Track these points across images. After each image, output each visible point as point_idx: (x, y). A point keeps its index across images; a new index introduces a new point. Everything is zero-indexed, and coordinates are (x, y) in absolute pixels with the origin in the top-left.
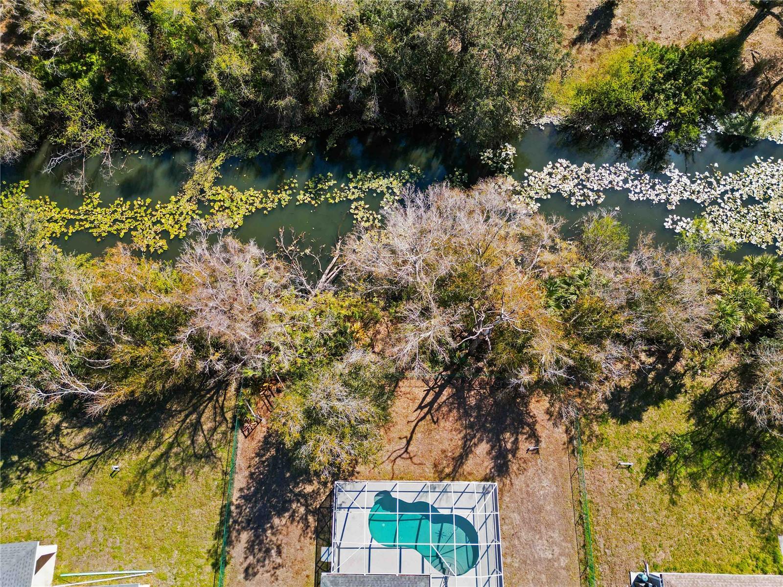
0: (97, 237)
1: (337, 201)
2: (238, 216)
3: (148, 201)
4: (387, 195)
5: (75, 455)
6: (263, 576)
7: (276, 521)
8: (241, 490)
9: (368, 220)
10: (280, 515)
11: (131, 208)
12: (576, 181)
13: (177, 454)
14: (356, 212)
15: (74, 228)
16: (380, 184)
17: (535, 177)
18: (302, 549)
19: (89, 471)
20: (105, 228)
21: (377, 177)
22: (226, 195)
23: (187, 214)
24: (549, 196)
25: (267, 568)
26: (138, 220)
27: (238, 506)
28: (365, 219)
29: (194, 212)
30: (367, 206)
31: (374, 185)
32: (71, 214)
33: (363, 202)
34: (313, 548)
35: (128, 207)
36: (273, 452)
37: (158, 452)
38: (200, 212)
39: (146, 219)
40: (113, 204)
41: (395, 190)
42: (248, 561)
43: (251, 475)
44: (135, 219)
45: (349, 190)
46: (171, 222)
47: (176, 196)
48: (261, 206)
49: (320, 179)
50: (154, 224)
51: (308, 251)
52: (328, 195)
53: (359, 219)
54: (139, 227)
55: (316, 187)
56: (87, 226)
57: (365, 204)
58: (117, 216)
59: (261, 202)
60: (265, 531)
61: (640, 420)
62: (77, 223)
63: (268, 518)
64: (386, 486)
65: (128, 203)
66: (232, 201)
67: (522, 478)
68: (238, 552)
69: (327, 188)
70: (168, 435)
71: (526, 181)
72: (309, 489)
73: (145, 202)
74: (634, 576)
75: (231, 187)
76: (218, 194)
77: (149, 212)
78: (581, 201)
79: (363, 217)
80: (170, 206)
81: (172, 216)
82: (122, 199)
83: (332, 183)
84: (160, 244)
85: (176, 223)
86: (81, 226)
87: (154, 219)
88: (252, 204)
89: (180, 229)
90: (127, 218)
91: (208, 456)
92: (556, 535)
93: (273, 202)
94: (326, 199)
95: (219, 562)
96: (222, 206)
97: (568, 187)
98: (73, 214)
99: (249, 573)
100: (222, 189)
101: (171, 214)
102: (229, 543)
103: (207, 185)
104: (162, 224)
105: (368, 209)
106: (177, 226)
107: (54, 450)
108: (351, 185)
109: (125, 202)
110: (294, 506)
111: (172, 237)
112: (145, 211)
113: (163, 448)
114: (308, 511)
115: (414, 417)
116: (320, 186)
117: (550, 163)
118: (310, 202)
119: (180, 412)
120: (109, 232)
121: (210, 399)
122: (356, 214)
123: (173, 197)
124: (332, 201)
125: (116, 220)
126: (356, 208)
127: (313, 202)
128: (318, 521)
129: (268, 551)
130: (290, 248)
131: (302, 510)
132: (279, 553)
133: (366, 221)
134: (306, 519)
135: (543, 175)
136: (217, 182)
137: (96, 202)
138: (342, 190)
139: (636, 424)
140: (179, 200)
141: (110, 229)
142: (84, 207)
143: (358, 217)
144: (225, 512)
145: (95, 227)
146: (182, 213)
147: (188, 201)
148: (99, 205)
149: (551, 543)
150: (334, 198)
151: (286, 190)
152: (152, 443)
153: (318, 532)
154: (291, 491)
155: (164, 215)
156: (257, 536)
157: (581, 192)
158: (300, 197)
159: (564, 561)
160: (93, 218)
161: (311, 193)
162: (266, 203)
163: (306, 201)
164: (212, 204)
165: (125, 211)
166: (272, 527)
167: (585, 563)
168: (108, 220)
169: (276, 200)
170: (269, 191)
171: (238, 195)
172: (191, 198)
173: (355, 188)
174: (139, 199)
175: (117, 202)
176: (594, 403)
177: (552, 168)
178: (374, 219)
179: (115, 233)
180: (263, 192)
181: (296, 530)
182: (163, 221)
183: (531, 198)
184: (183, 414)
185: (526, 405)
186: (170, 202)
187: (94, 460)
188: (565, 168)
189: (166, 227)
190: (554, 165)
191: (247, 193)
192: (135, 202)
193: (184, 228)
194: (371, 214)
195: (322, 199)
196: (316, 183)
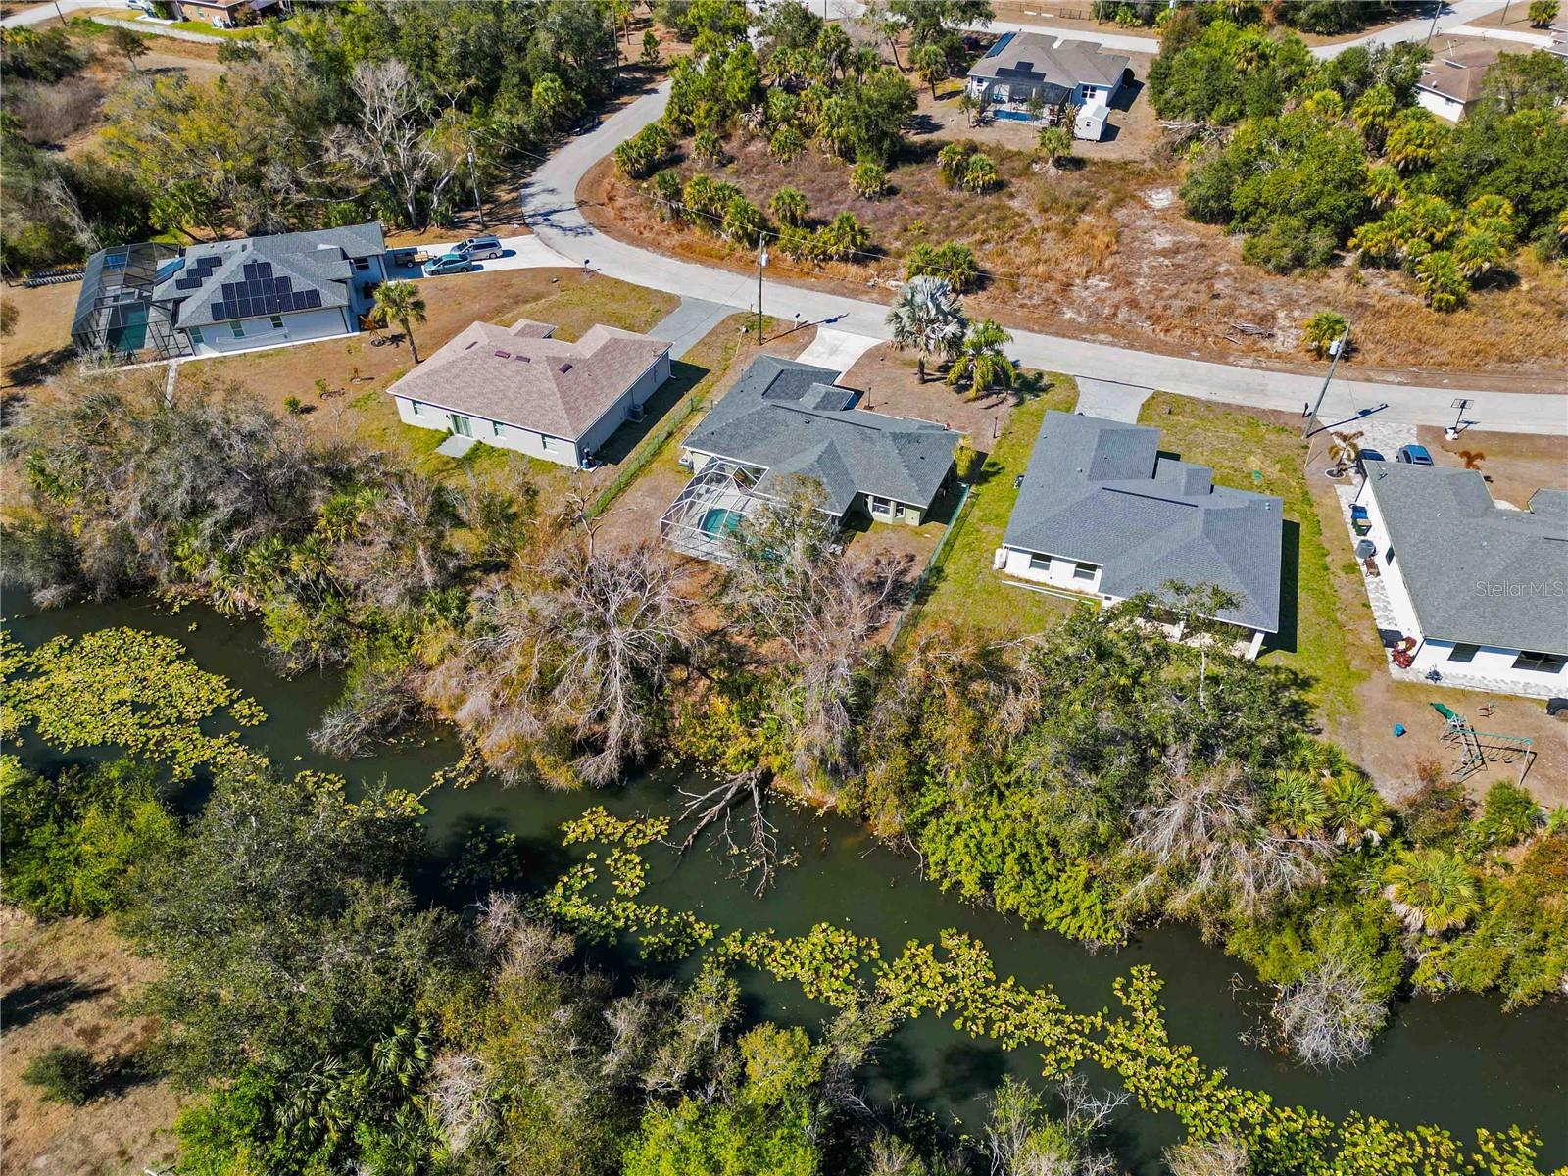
0: (1054, 991)
1: (657, 907)
2: (816, 940)
3: (958, 1024)
4: (578, 886)
6: (898, 552)
9: (628, 862)
11: (989, 1023)
14: (636, 881)
15: (1092, 1024)
16: (576, 909)
20: (1039, 1004)
21: (574, 921)
22: (824, 986)
23: (897, 976)
25: (893, 556)
26: (981, 995)
27: (909, 600)
28: (631, 866)
29: (885, 975)
30: (616, 883)
31: (587, 911)
32: (1097, 1052)
33: (619, 891)
35: (996, 1027)
38: (874, 970)
39: (967, 993)
40: (1020, 1044)
41: (561, 891)
42: (909, 564)
44: (985, 1000)
45: (628, 918)
46: (926, 974)
47: (909, 1015)
48: (776, 943)
49: (663, 952)
50: (954, 979)
51: (735, 850)
52: (664, 921)
53: (639, 868)
54: (981, 983)
55: (675, 943)
56: (1069, 1019)
57: (617, 887)
58: (1016, 1018)
59: (772, 950)
62: (1087, 1031)
65: (993, 1034)
66: (817, 970)
69: (660, 935)
73: (964, 1024)
75: (811, 996)
76: (837, 991)
77: (961, 1004)
79: (631, 869)
80: (923, 1000)
81: (924, 981)
82: (1004, 1046)
83: (648, 939)
84: (950, 942)
85: (918, 967)
86: (1081, 1023)
87: (953, 988)
88: (788, 952)
89: (915, 956)
90: (1000, 1006)
92: (633, 506)
93: (754, 944)
94: (670, 916)
95: (937, 571)
96: (838, 967)
98: (1093, 1052)
99: (910, 558)
100: (828, 998)
101: (924, 986)
102: (923, 580)
103: (852, 1015)
104: (942, 975)
105: (617, 878)
106: (919, 961)
108: (620, 924)
109: (1000, 1038)
111: (930, 947)
112: (966, 1008)
116: (669, 942)
118: (697, 922)
120: (1034, 994)
122: (638, 877)
123: (915, 1016)
124: (664, 911)
125: (1020, 1009)
126: (633, 886)
127: (692, 919)
130: (758, 863)
133: (631, 862)
136: (833, 1013)
137: (1051, 1058)
138: (639, 921)
140: (905, 1005)
141: (1030, 998)
142: (1072, 1054)
143: (638, 872)
144: (922, 600)
145: (1055, 1011)
146: (907, 979)
147: (891, 998)
148: (1047, 1050)
149: (639, 504)
150: (658, 913)
151: (726, 955)
155: (936, 988)
158: (708, 934)
159: (639, 494)
160: (1059, 1029)
161: (690, 936)
162: (765, 946)
163: (702, 925)
164: (852, 977)
165: (1001, 1021)
167: (622, 490)
168: (1032, 1015)
169: (747, 944)
170: (753, 964)
171: (805, 976)
172: (884, 1002)
173: (616, 918)
174: (973, 1035)
175: (1013, 1044)
178: (617, 861)
179: (1022, 989)
180: (764, 966)
182: (939, 979)
186: (922, 1009)
189: (936, 967)
191: (789, 974)
192: (982, 1032)
193: (907, 953)
194: (616, 869)
195: (676, 919)
196: (673, 948)
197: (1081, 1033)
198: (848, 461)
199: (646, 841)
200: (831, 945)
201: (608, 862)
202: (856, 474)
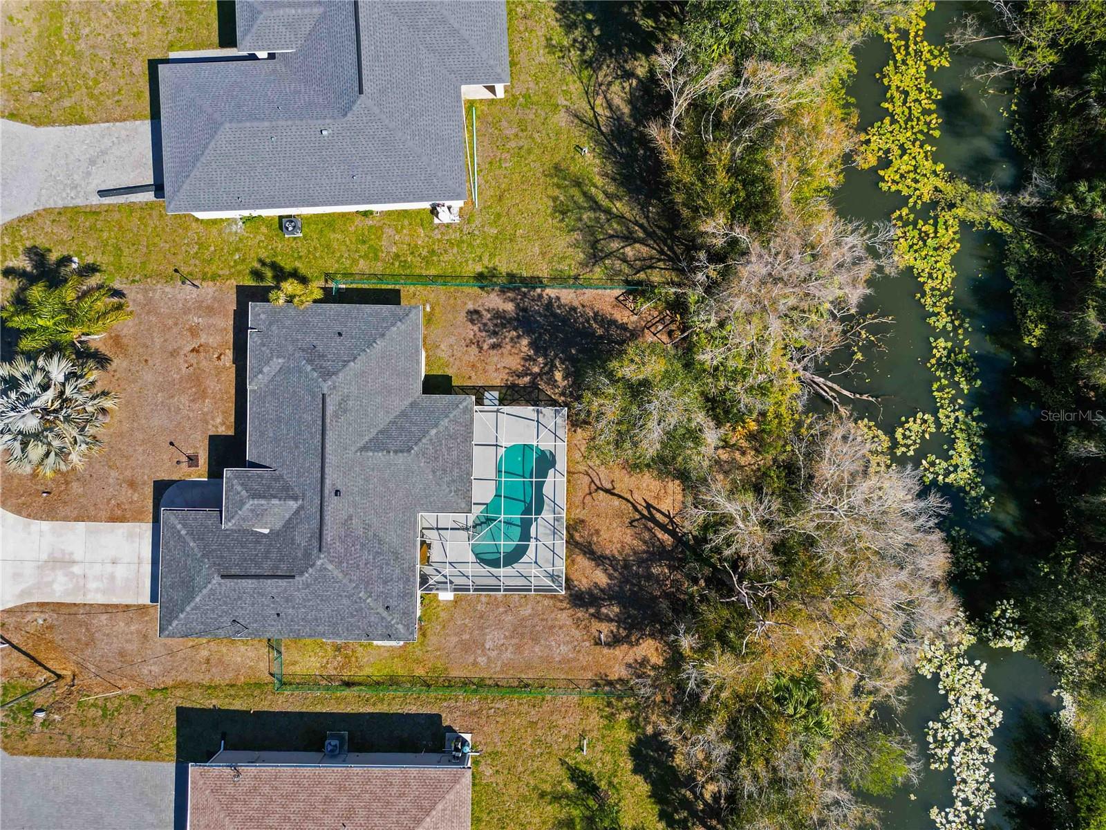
0: (881, 72)
1: (935, 393)
2: (912, 259)
3: (937, 134)
4: (944, 465)
5: (599, 101)
6: (471, 331)
7: (525, 342)
8: (558, 298)
9: (905, 437)
10: (531, 345)
11: (926, 112)
12: (967, 732)
13: (597, 219)
14: (919, 421)
15: (896, 40)
16: (963, 455)
17: (973, 675)
18: (497, 370)
19: (582, 120)
20: (896, 80)
21: (973, 451)
22: (946, 240)
23: (916, 189)
24: (942, 692)
25: (478, 334)
26: (906, 124)
27: (540, 296)
28: (907, 433)
29: (919, 197)
30: (927, 436)
31: (961, 445)
32: (916, 33)
33: (934, 430)
34: (497, 382)
35: (927, 107)
36: (600, 332)
37: (600, 197)
38: (918, 207)
39: (909, 134)
40: (932, 86)
41: (952, 476)
42: (484, 313)
43: (574, 309)
44: (909, 119)
45: (954, 411)
46: (904, 168)
47: (944, 170)
48: (927, 288)
49: (970, 370)
50: (902, 147)
51: (859, 356)
52: (945, 382)
53: (907, 426)
54: (896, 126)
55: (958, 364)
56: (898, 57)
57: (931, 434)
58: (913, 94)
59: (933, 289)
60: (515, 329)
61: (635, 771)
62: (903, 43)
63: (528, 332)
64: (562, 464)
65: (933, 107)
66: (936, 249)
67: (569, 622)
68: (495, 301)
69: (956, 379)
70: (619, 207)
71: (966, 662)
72: (558, 376)
73: (934, 129)
74: (468, 737)
75: (958, 245)
76: (946, 229)
77: (919, 136)
78: (935, 736)
79: (910, 431)
80: (928, 164)
81: (912, 168)
82: (939, 97)
83: (964, 386)
84: (871, 158)
85: (902, 176)
86: (899, 48)
87: (908, 145)
88: (930, 276)
89: (894, 181)
90: (910, 108)
91: (596, 256)
92: (508, 655)
93: (934, 305)
94: (939, 379)
95: (484, 280)
96: (927, 235)
97: (957, 720)
98: (917, 35)
99: (474, 315)
100: (955, 233)
101: (916, 167)
102: (503, 291)
103: (959, 212)
104: (901, 157)
105: (923, 438)
106: (897, 177)
107: (605, 76)
108: (960, 414)
109: (934, 102)
110: (541, 360)
111: (881, 173)
112: (921, 132)
113: (605, 202)
114: (535, 376)
115: (638, 497)
116: (959, 370)
117: (996, 699)
118: (934, 356)
119: (647, 217)
120: (890, 86)
121: (662, 252)
122: (915, 421)
123: (942, 166)
124: (935, 386)
125: (906, 93)
126: (925, 421)
127: (933, 361)
128: (525, 387)
129: (495, 333)
130: (863, 332)
131: (536, 370)
132: (493, 347)
133: (904, 435)
134: (527, 375)
135: (977, 688)
136: (965, 225)
137: (934, 63)
138: (953, 401)
139: (630, 766)
140: (937, 175)
141: (893, 87)
142: (927, 49)
143: (911, 423)
144: (534, 282)
145: (896, 67)
146: (916, 181)
147: (936, 187)
148: (930, 68)
149: (501, 648)
150: (941, 389)
151: (952, 322)
152: (611, 189)
153: (513, 387)
154: (556, 356)
155: (914, 158)
156: (510, 321)
157: (950, 738)
158: (941, 343)
159: (482, 660)
160: (910, 62)
161: (948, 357)
162: (933, 295)
163: (935, 351)
164: (931, 221)
165: (920, 104)
166: (519, 337)
167: (481, 685)
168: (907, 83)
169: (936, 310)
170: (951, 298)
171: (947, 256)
172: (941, 191)
173: (957, 420)
174: (940, 121)
175: (935, 91)
176: (654, 718)
177: (988, 701)
178: (908, 446)
179: (888, 95)
180: (949, 290)
181: (515, 363)
182: (906, 157)
183: (940, 667)
184: (643, 221)
185: (652, 636)
186: (935, 163)
187: (594, 124)
188: (987, 719)
189: (896, 163)
190: (992, 704)
191: (948, 270)
192: (935, 116)
193: (894, 188)
194: (915, 442)
195: (938, 373)
196: (964, 365)
197: (907, 47)
198: (383, 420)
199: (880, 432)
200: (911, 247)
201: (912, 453)
202: (399, 404)
